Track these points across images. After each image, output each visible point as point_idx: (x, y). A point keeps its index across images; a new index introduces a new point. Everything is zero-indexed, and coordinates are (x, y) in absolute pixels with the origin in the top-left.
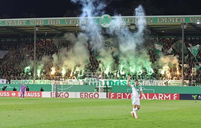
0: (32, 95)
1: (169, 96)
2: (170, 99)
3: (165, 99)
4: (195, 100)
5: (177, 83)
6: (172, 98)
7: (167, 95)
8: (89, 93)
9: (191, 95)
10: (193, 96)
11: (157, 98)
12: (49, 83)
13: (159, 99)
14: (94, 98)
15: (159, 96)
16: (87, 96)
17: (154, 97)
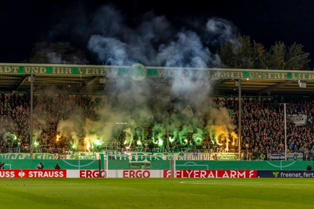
0: (51, 175)
1: (244, 173)
2: (245, 177)
3: (238, 177)
4: (277, 177)
5: (229, 157)
6: (247, 175)
7: (241, 172)
8: (136, 171)
9: (272, 172)
10: (274, 173)
11: (228, 177)
12: (50, 157)
13: (231, 177)
14: (143, 177)
15: (231, 174)
16: (133, 175)
17: (224, 175)
